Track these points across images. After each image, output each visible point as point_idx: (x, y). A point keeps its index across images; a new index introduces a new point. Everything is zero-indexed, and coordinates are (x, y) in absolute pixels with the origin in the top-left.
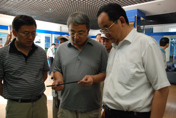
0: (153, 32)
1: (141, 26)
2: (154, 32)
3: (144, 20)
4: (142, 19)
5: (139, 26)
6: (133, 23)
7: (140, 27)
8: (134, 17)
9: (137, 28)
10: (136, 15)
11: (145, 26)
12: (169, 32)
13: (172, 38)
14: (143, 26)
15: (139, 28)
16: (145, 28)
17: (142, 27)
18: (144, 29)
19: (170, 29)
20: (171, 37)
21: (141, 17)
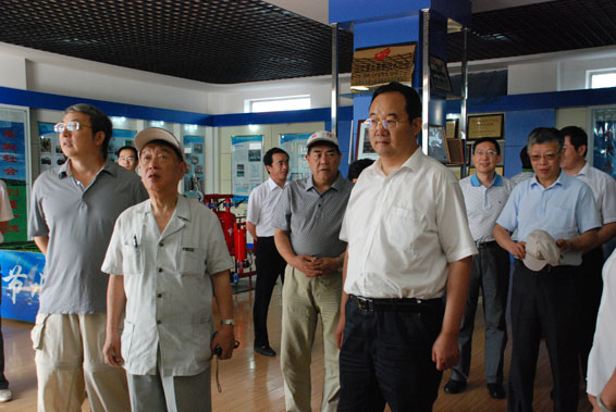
0: (510, 92)
1: (449, 65)
2: (512, 90)
3: (462, 33)
4: (454, 27)
5: (439, 62)
6: (411, 49)
7: (443, 71)
8: (417, 17)
9: (432, 72)
10: (426, 10)
11: (470, 63)
12: (587, 88)
13: (601, 118)
14: (459, 64)
15: (440, 74)
16: (467, 72)
17: (454, 69)
18: (463, 75)
19: (591, 75)
20: (597, 115)
21: (450, 21)
